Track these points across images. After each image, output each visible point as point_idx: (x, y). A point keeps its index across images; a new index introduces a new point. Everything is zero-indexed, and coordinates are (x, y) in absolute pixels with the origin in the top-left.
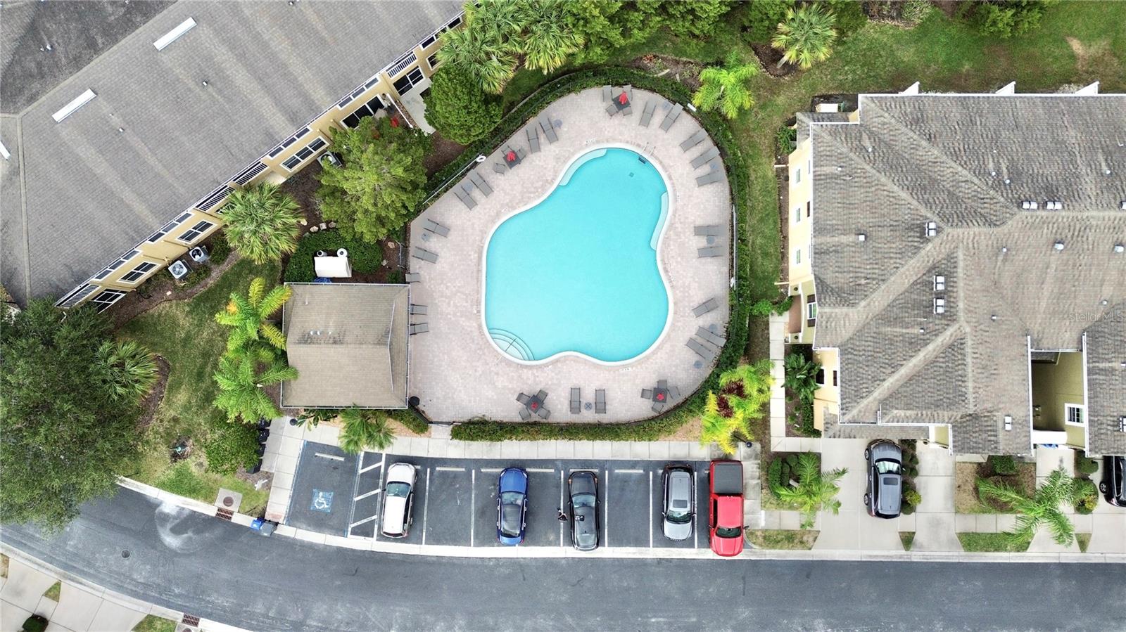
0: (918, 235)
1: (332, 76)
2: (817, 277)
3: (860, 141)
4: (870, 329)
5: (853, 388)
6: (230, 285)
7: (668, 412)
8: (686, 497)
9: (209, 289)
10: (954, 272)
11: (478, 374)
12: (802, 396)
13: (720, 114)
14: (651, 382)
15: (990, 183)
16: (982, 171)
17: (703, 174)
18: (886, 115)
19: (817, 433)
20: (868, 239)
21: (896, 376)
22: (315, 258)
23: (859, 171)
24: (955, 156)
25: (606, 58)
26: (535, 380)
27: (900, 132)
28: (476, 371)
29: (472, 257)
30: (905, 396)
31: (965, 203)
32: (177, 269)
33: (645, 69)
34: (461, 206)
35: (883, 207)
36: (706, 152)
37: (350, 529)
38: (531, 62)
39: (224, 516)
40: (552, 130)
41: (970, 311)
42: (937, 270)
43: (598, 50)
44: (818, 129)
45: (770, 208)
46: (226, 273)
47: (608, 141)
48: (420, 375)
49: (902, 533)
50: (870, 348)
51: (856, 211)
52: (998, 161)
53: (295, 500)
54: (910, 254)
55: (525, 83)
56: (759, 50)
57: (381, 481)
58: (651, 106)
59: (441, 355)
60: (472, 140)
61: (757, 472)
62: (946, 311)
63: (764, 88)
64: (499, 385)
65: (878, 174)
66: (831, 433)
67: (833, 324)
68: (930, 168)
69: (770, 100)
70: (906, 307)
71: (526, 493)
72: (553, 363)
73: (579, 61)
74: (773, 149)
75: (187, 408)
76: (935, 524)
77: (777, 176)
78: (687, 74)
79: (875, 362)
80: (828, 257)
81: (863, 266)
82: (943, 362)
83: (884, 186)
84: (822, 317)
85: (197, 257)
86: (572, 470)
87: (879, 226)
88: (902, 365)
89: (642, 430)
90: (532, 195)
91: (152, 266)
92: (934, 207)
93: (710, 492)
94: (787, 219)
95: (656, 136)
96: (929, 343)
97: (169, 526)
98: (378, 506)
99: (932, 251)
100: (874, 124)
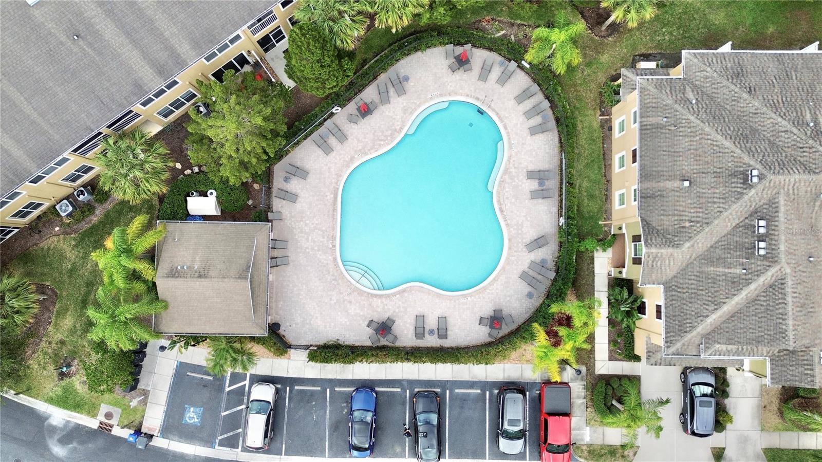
0: (741, 181)
1: (196, 32)
2: (643, 220)
3: (684, 94)
4: (693, 268)
5: (677, 322)
6: (112, 222)
7: (502, 337)
8: (520, 417)
9: (93, 226)
10: (775, 217)
11: (332, 302)
12: (624, 325)
13: (551, 71)
14: (487, 311)
15: (809, 133)
16: (801, 122)
17: (534, 125)
18: (709, 69)
19: (637, 358)
20: (692, 185)
21: (719, 313)
22: (188, 198)
23: (684, 121)
24: (775, 107)
25: (448, 19)
26: (384, 308)
27: (722, 85)
28: (331, 299)
29: (328, 197)
30: (727, 332)
31: (785, 152)
32: (64, 208)
33: (483, 30)
34: (319, 152)
35: (707, 155)
36: (538, 105)
37: (217, 441)
38: (381, 22)
39: (104, 429)
40: (400, 85)
41: (790, 253)
42: (759, 214)
43: (442, 10)
44: (645, 83)
45: (595, 155)
46: (108, 212)
47: (450, 94)
48: (281, 303)
49: (713, 449)
50: (693, 286)
51: (681, 158)
52: (815, 113)
53: (168, 414)
54: (733, 199)
55: (376, 42)
56: (586, 14)
57: (246, 398)
58: (489, 63)
59: (300, 285)
60: (327, 92)
61: (583, 393)
62: (767, 253)
63: (590, 48)
64: (352, 312)
65: (702, 124)
66: (653, 361)
67: (659, 264)
68: (751, 119)
69: (595, 59)
70: (728, 249)
71: (375, 411)
72: (400, 292)
73: (424, 20)
74: (598, 102)
75: (72, 332)
76: (744, 440)
77: (601, 126)
78: (521, 35)
79: (698, 300)
80: (654, 201)
81: (687, 210)
82: (764, 301)
83: (708, 135)
84: (649, 257)
85: (81, 197)
86: (417, 390)
87: (703, 173)
88: (724, 303)
89: (479, 355)
90: (382, 143)
91: (40, 205)
92: (756, 156)
93: (540, 410)
94: (610, 165)
95: (493, 91)
96: (751, 283)
97: (56, 437)
98: (243, 421)
99: (754, 196)
100: (697, 78)
